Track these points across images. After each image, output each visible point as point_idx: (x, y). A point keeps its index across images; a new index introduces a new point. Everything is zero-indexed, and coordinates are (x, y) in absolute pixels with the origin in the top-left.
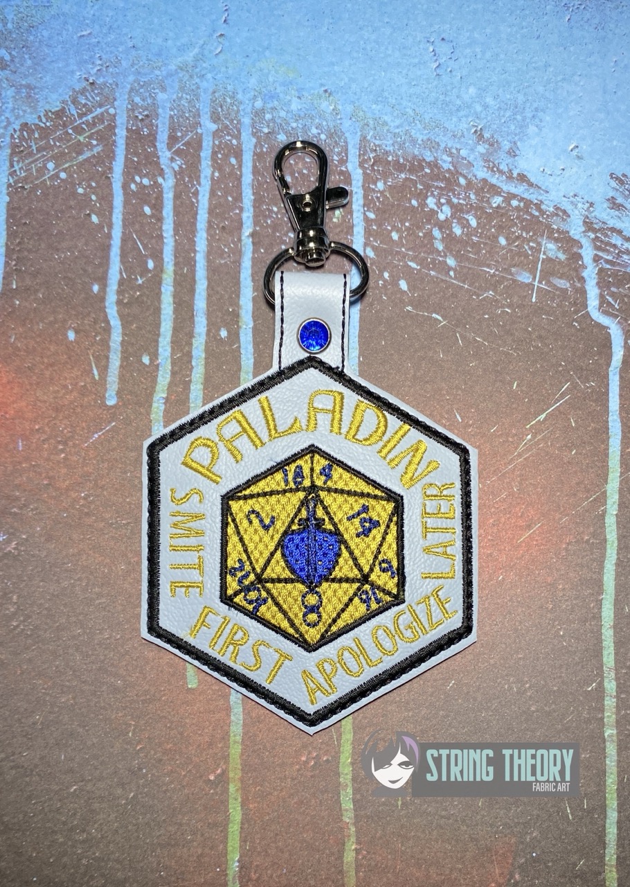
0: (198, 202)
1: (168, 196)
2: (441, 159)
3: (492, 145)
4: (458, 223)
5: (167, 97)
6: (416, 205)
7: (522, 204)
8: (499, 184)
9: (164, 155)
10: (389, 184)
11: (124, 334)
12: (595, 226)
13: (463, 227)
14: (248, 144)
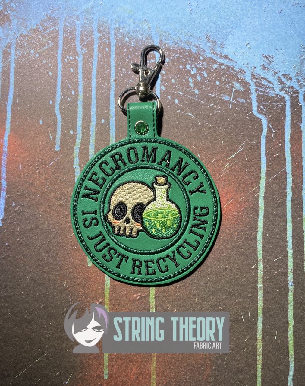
0: (92, 66)
1: (80, 65)
2: (193, 49)
3: (213, 43)
4: (200, 75)
5: (79, 23)
6: (182, 68)
7: (226, 68)
8: (217, 59)
9: (79, 47)
10: (171, 59)
11: (63, 122)
12: (256, 76)
13: (201, 77)
14: (113, 42)
